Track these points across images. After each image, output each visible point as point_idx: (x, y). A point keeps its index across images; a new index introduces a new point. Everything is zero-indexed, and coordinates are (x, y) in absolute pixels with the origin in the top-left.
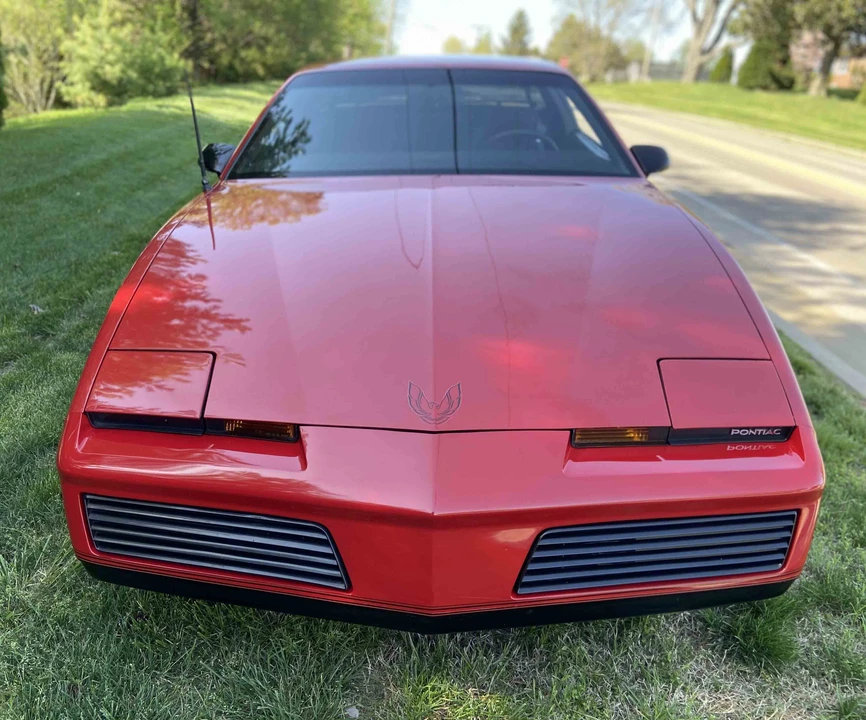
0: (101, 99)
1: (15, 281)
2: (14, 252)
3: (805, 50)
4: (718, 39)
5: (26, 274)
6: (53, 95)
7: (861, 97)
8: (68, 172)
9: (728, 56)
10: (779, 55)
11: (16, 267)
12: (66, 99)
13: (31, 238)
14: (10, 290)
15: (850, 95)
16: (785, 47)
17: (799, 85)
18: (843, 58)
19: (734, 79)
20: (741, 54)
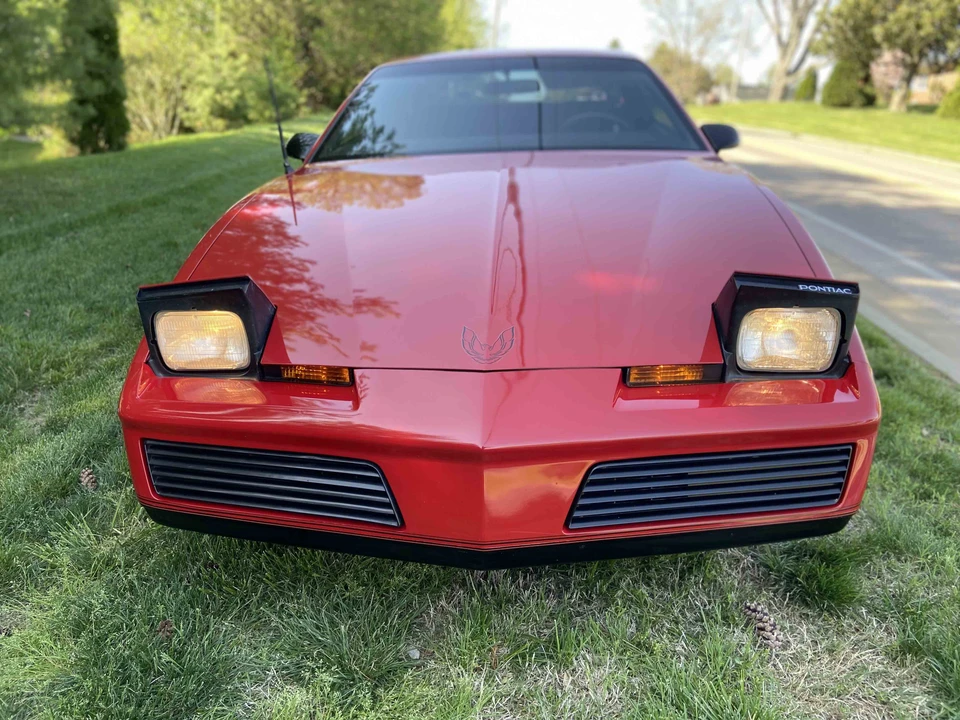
0: (220, 123)
1: (126, 278)
2: (126, 254)
3: (885, 68)
4: (802, 60)
5: (137, 274)
6: (177, 123)
7: (940, 111)
8: (182, 186)
9: (813, 76)
10: (862, 74)
11: (127, 267)
12: (187, 124)
13: (144, 242)
14: (121, 287)
15: (928, 109)
16: (866, 66)
17: (880, 101)
18: (921, 75)
19: (819, 98)
20: (824, 75)
